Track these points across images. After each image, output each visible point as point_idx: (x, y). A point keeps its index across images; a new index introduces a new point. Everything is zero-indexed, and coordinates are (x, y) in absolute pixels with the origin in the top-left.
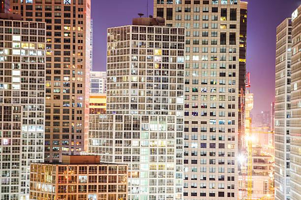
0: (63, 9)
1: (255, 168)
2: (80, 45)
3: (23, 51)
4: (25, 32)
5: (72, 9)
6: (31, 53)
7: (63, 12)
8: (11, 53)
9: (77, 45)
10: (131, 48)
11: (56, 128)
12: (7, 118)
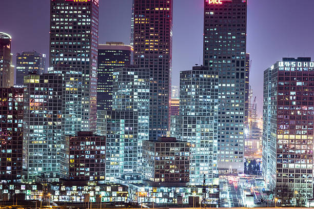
0: (158, 60)
1: (253, 135)
2: (167, 78)
3: (139, 83)
4: (140, 74)
5: (163, 60)
6: (143, 84)
7: (158, 61)
8: (133, 83)
9: (165, 77)
10: (191, 81)
11: (155, 119)
12: (131, 117)
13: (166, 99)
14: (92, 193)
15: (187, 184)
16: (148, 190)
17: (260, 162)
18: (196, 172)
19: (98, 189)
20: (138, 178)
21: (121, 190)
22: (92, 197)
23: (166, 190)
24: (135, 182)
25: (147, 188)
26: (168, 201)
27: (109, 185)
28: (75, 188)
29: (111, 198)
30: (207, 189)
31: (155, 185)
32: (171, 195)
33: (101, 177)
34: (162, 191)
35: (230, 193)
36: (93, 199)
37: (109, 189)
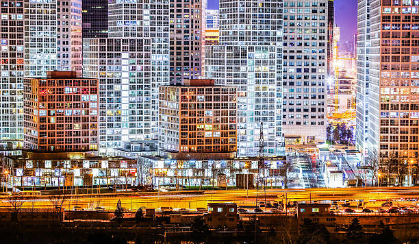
1: (341, 88)
11: (179, 56)
12: (140, 49)
13: (198, 24)
14: (77, 172)
15: (233, 155)
16: (170, 165)
17: (352, 127)
18: (248, 138)
19: (86, 165)
20: (153, 148)
21: (126, 166)
22: (78, 177)
23: (199, 164)
24: (147, 154)
25: (167, 162)
26: (203, 183)
27: (106, 159)
28: (48, 164)
29: (109, 180)
30: (265, 162)
31: (181, 157)
32: (208, 173)
33: (91, 146)
34: (192, 166)
35: (303, 171)
36: (78, 182)
37: (105, 165)
